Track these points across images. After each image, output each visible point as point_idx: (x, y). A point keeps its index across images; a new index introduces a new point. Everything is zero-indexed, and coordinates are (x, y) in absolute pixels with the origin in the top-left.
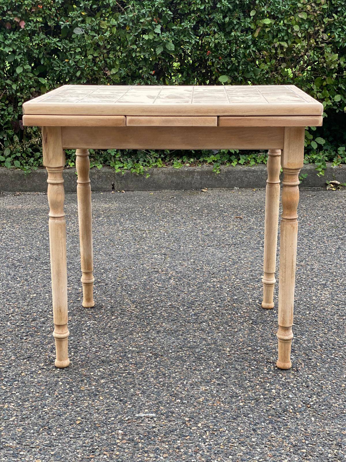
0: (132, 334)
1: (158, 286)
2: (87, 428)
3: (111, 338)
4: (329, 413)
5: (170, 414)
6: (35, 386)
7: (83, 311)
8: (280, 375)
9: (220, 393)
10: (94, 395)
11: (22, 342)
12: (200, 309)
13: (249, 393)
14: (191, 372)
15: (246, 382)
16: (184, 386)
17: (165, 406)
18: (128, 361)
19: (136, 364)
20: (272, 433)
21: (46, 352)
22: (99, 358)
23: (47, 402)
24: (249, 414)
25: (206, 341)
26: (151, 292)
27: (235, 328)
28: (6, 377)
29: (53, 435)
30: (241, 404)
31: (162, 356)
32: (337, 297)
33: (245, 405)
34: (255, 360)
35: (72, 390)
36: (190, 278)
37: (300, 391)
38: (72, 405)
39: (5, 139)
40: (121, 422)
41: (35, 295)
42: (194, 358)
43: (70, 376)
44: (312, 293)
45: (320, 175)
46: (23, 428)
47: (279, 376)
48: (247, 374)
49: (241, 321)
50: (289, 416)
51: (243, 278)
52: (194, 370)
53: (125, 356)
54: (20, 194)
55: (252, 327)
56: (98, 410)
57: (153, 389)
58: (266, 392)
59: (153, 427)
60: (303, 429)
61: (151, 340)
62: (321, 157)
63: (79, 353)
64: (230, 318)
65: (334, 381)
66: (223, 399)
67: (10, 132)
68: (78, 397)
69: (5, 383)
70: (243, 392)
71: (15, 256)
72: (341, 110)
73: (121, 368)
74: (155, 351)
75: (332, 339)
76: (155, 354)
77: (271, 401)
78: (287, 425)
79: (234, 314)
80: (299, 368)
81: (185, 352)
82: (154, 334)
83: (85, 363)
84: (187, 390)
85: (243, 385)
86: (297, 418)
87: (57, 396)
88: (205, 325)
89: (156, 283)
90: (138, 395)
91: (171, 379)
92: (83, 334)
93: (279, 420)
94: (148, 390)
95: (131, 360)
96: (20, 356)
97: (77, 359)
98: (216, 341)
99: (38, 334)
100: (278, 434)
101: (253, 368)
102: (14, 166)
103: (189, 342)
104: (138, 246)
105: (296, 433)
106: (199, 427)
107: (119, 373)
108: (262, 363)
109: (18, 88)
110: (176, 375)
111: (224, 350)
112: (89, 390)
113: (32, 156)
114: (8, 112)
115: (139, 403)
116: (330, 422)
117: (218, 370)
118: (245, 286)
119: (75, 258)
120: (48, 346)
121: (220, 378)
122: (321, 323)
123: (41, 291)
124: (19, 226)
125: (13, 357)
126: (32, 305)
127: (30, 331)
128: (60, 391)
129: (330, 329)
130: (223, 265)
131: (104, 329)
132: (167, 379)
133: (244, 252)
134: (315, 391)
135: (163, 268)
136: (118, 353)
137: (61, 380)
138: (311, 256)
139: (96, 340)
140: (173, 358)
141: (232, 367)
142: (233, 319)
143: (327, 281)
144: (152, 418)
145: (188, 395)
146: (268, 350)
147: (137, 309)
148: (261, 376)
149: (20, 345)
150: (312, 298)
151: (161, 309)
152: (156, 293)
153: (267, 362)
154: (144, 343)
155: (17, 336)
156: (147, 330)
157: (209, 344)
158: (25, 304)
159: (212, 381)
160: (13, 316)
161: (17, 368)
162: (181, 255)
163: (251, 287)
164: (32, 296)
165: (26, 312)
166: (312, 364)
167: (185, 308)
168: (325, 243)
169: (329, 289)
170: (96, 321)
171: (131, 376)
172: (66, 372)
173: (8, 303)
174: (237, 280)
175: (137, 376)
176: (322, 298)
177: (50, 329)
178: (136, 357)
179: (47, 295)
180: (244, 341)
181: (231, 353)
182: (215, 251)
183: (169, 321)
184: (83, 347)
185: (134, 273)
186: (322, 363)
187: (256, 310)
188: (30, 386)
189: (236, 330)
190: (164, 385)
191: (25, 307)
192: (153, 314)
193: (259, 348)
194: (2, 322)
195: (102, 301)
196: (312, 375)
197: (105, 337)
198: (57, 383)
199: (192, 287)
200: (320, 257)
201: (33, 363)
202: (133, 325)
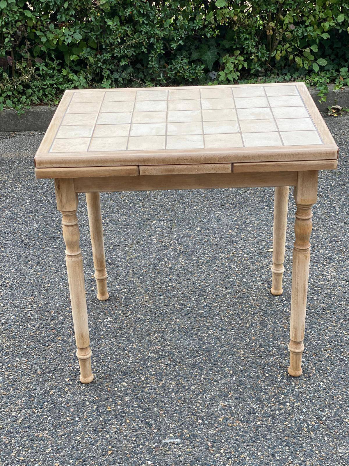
0: (148, 335)
1: (168, 268)
2: (119, 459)
3: (130, 342)
4: (341, 431)
5: (194, 439)
6: (64, 407)
7: (98, 304)
8: (293, 383)
9: (238, 409)
10: (120, 417)
11: (45, 350)
12: (211, 298)
13: (266, 408)
14: (209, 383)
15: (262, 394)
16: (204, 401)
17: (188, 428)
18: (148, 371)
19: (156, 375)
20: (290, 458)
21: (69, 362)
22: (121, 368)
23: (78, 428)
24: (266, 435)
25: (220, 341)
26: (162, 275)
27: (247, 323)
28: (35, 397)
30: (259, 423)
31: (180, 363)
32: (344, 275)
33: (263, 425)
34: (268, 365)
35: (99, 412)
36: (198, 255)
37: (313, 404)
38: (101, 431)
40: (149, 449)
41: (49, 285)
42: (210, 364)
43: (96, 392)
44: (318, 270)
45: (322, 101)
46: (60, 462)
47: (292, 385)
48: (262, 383)
49: (252, 313)
50: (304, 436)
51: (250, 253)
52: (212, 380)
53: (145, 364)
54: (16, 135)
55: (263, 320)
56: (126, 436)
57: (175, 406)
58: (281, 406)
59: (180, 456)
60: (317, 452)
61: (168, 343)
62: (322, 80)
63: (101, 363)
64: (241, 309)
65: (344, 390)
66: (242, 417)
68: (106, 420)
69: (36, 405)
70: (259, 407)
71: (23, 229)
72: (344, 30)
73: (143, 381)
74: (172, 357)
75: (340, 333)
76: (174, 361)
77: (286, 418)
78: (302, 447)
79: (245, 304)
80: (311, 375)
81: (201, 357)
82: (169, 335)
83: (108, 376)
84: (207, 406)
85: (259, 398)
86: (311, 438)
87: (87, 420)
88: (218, 320)
89: (166, 263)
90: (162, 415)
91: (191, 393)
92: (102, 337)
93: (295, 441)
94: (171, 408)
95: (151, 370)
96: (45, 369)
97: (100, 371)
98: (230, 340)
99: (59, 338)
100: (294, 458)
101: (267, 375)
102: (6, 105)
103: (204, 343)
104: (143, 210)
105: (311, 457)
106: (222, 453)
107: (142, 387)
108: (275, 369)
111: (238, 353)
112: (115, 411)
113: (23, 93)
115: (164, 425)
116: (342, 442)
117: (234, 379)
118: (254, 264)
119: (82, 229)
120: (70, 354)
121: (237, 390)
122: (329, 311)
123: (54, 278)
124: (21, 183)
125: (38, 370)
126: (48, 298)
127: (50, 335)
128: (89, 413)
129: (338, 320)
130: (230, 235)
131: (121, 329)
132: (187, 393)
133: (249, 214)
134: (326, 403)
135: (170, 241)
136: (138, 361)
137: (88, 398)
138: (315, 218)
139: (116, 344)
140: (191, 366)
141: (248, 375)
142: (244, 311)
143: (333, 253)
144: (177, 444)
145: (208, 413)
146: (280, 352)
147: (151, 300)
148: (275, 386)
149: (44, 354)
150: (319, 277)
151: (173, 299)
152: (167, 277)
153: (280, 367)
154: (162, 347)
155: (39, 342)
156: (163, 330)
157: (223, 345)
158: (42, 297)
159: (229, 394)
160: (32, 315)
161: (44, 385)
162: (187, 221)
163: (260, 265)
164: (46, 286)
165: (43, 308)
166: (323, 368)
167: (197, 296)
168: (329, 198)
169: (335, 264)
170: (112, 318)
171: (152, 390)
172: (91, 388)
173: (25, 298)
174: (245, 256)
175: (159, 390)
176: (328, 277)
177: (69, 331)
178: (155, 365)
179: (61, 283)
180: (256, 339)
181: (245, 356)
182: (220, 214)
183: (183, 316)
184: (104, 354)
185: (143, 250)
186: (331, 366)
187: (265, 297)
188: (59, 408)
189: (248, 325)
190: (185, 402)
191: (42, 301)
192: (167, 306)
193: (271, 348)
194: (22, 324)
195: (115, 291)
196: (323, 382)
197: (123, 340)
198: (84, 403)
199: (201, 267)
200: (325, 218)
201: (59, 378)
202: (148, 323)
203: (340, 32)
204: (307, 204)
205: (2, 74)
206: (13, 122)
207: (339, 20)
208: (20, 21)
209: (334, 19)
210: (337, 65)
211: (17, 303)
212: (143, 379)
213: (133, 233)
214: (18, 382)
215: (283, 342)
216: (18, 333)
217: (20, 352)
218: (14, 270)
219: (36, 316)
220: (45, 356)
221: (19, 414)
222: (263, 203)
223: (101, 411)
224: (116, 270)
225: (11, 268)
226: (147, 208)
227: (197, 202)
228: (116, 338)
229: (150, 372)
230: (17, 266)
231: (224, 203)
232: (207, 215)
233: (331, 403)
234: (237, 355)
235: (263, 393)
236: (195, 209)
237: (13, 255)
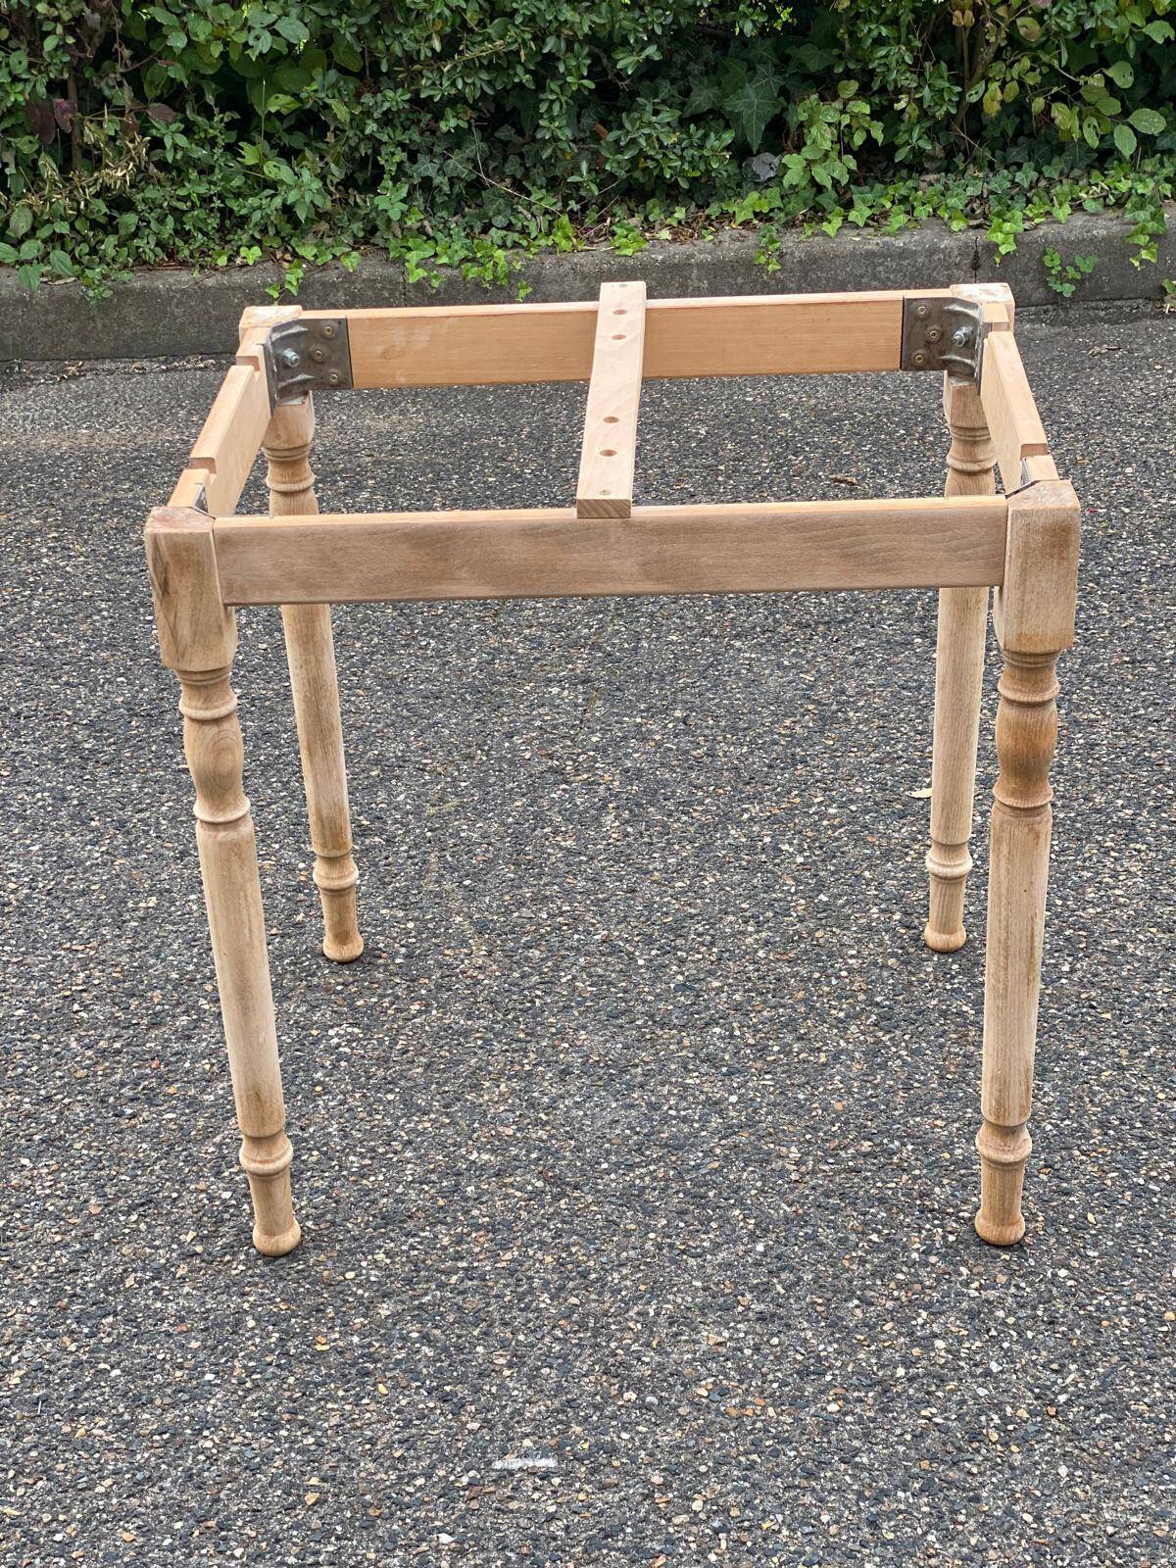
0: (476, 1087)
1: (561, 848)
2: (342, 1522)
3: (410, 1108)
4: (1117, 1445)
5: (602, 1458)
6: (169, 1335)
7: (314, 975)
8: (964, 1270)
9: (766, 1357)
10: (357, 1372)
11: (121, 1132)
12: (703, 958)
13: (861, 1356)
14: (673, 1261)
15: (851, 1305)
16: (650, 1326)
17: (586, 1418)
18: (466, 1212)
19: (492, 1228)
20: (931, 1538)
21: (199, 1176)
22: (374, 1202)
23: (209, 1409)
24: (857, 1452)
25: (720, 1113)
26: (540, 875)
27: (819, 1049)
28: (75, 1295)
29: (233, 1557)
30: (833, 1407)
31: (576, 1187)
33: (846, 1414)
34: (882, 1201)
35: (287, 1354)
36: (670, 805)
37: (1028, 1345)
38: (288, 1421)
39: (7, 171)
40: (448, 1492)
41: (153, 901)
42: (681, 1195)
43: (281, 1285)
44: (1084, 868)
45: (1142, 262)
46: (138, 1528)
47: (960, 1275)
48: (855, 1267)
49: (842, 1015)
50: (986, 1459)
51: (851, 801)
52: (683, 1252)
53: (456, 1188)
54: (82, 373)
55: (878, 1041)
56: (372, 1441)
57: (547, 1340)
58: (916, 1351)
59: (551, 1518)
60: (1028, 1518)
61: (542, 1115)
62: (1146, 186)
63: (308, 1180)
64: (804, 1001)
65: (1139, 1297)
66: (775, 1385)
67: (25, 144)
68: (308, 1383)
69: (74, 1326)
70: (840, 1353)
71: (79, 704)
73: (444, 1248)
74: (553, 1167)
75: (1142, 1093)
76: (557, 1181)
77: (928, 1393)
78: (977, 1499)
79: (818, 981)
80: (1027, 1240)
81: (652, 1168)
82: (547, 1088)
83: (327, 1228)
84: (659, 1344)
85: (842, 1319)
86: (1012, 1468)
87: (242, 1383)
88: (720, 1037)
89: (556, 833)
90: (501, 1371)
91: (607, 1296)
92: (318, 1089)
93: (954, 1474)
94: (533, 1346)
95: (476, 1212)
96: (117, 1198)
98: (755, 1111)
99: (171, 1090)
100: (948, 1537)
101: (874, 1237)
102: (48, 268)
103: (666, 1120)
104: (493, 642)
105: (1006, 1534)
106: (696, 1513)
107: (438, 1271)
108: (906, 1216)
110: (624, 1278)
111: (780, 1157)
112: (341, 1353)
113: (110, 226)
114: (10, 73)
115: (505, 1407)
116: (1119, 1484)
117: (760, 1248)
118: (858, 840)
119: (279, 708)
120: (204, 1149)
121: (767, 1288)
122: (1108, 1016)
123: (172, 878)
124: (86, 542)
125: (93, 1201)
126: (146, 948)
127: (143, 1077)
128: (250, 1359)
129: (1140, 1046)
130: (785, 736)
131: (384, 1061)
132: (593, 1297)
133: (857, 664)
134: (1074, 1343)
135: (579, 755)
136: (434, 1177)
137: (253, 1306)
138: (1088, 680)
139: (361, 1115)
140: (614, 1199)
141: (807, 1238)
142: (812, 1008)
143: (1141, 805)
144: (546, 1476)
145: (661, 1367)
146: (927, 1155)
147: (495, 961)
148: (901, 1276)
149: (115, 1147)
150: (1084, 894)
151: (572, 960)
152: (558, 880)
153: (922, 1212)
154: (518, 1130)
155: (102, 1101)
156: (527, 1068)
157: (731, 1127)
158: (124, 944)
159: (739, 1303)
160: (87, 1006)
161: (108, 1253)
162: (643, 685)
163: (880, 846)
164: (142, 905)
165: (126, 985)
166: (1071, 1217)
167: (654, 952)
168: (1143, 608)
169: (1144, 847)
170: (357, 1025)
171: (475, 1282)
172: (266, 1269)
173: (68, 945)
174: (832, 811)
175: (497, 1282)
176: (1118, 892)
177: (207, 1067)
178: (492, 1193)
179: (193, 897)
180: (847, 1110)
181: (803, 1169)
182: (759, 660)
183: (600, 1021)
184: (318, 1149)
185: (481, 783)
186: (1102, 1213)
187: (891, 962)
188: (151, 1338)
189: (823, 1059)
190: (582, 1326)
191: (125, 959)
192: (549, 984)
193: (897, 1143)
194: (51, 1038)
195: (375, 926)
196: (1068, 1267)
197: (389, 1102)
198: (239, 1323)
199: (676, 847)
200: (1122, 682)
201: (158, 1230)
202: (480, 1042)
205: (35, 162)
206: (73, 327)
211: (38, 963)
212: (446, 1241)
213: (450, 723)
214: (20, 1240)
215: (939, 1122)
216: (34, 1069)
217: (37, 1138)
218: (36, 848)
219: (100, 1011)
220: (118, 1152)
221: (13, 1354)
222: (911, 622)
223: (293, 1351)
224: (385, 854)
225: (28, 842)
226: (507, 635)
227: (680, 618)
228: (364, 1095)
229: (473, 1217)
230: (50, 834)
231: (775, 621)
232: (711, 665)
233: (1090, 1342)
234: (777, 1165)
235: (856, 1302)
236: (672, 643)
237: (39, 795)
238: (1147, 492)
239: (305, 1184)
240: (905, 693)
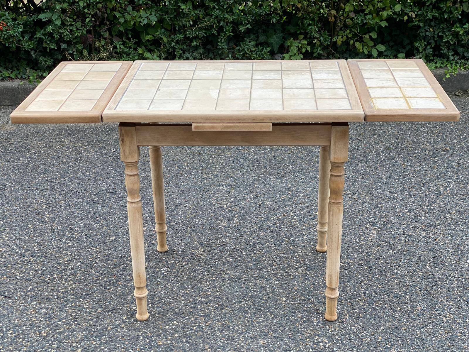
0: (200, 283)
1: (223, 226)
3: (183, 287)
6: (120, 341)
7: (157, 256)
8: (328, 327)
9: (276, 347)
10: (169, 350)
11: (106, 293)
12: (261, 253)
13: (300, 347)
14: (252, 324)
15: (298, 335)
16: (246, 339)
18: (198, 313)
19: (204, 316)
21: (127, 303)
22: (173, 310)
25: (265, 290)
26: (217, 233)
27: (291, 275)
28: (95, 331)
31: (227, 307)
32: (384, 237)
34: (307, 311)
35: (151, 345)
36: (252, 216)
37: (343, 344)
39: (74, 53)
41: (114, 238)
42: (254, 309)
43: (149, 329)
44: (361, 232)
47: (327, 328)
48: (299, 326)
49: (297, 267)
51: (300, 215)
52: (255, 322)
53: (195, 307)
55: (306, 273)
57: (219, 342)
58: (315, 346)
61: (218, 290)
63: (156, 304)
64: (287, 263)
65: (373, 333)
67: (80, 47)
69: (95, 338)
70: (295, 346)
71: (93, 189)
72: (402, 19)
73: (192, 321)
74: (221, 302)
75: (375, 286)
76: (221, 305)
79: (291, 259)
80: (344, 320)
81: (247, 302)
82: (219, 283)
83: (161, 315)
84: (248, 344)
85: (296, 338)
88: (265, 272)
89: (221, 222)
90: (207, 350)
91: (235, 332)
92: (159, 283)
94: (215, 344)
95: (200, 312)
96: (105, 308)
97: (154, 311)
98: (274, 289)
99: (120, 283)
101: (304, 319)
103: (250, 291)
104: (205, 175)
107: (190, 326)
108: (313, 314)
109: (85, 4)
110: (239, 328)
111: (280, 300)
112: (165, 345)
114: (76, 28)
117: (275, 321)
118: (302, 225)
119: (147, 191)
120: (128, 297)
121: (277, 331)
122: (367, 268)
123: (119, 232)
124: (94, 149)
125: (99, 309)
126: (112, 249)
127: (113, 280)
128: (141, 346)
129: (374, 275)
130: (283, 199)
131: (176, 277)
132: (231, 332)
133: (302, 182)
134: (356, 344)
135: (228, 203)
136: (189, 304)
137: (142, 334)
138: (363, 187)
139: (170, 289)
140: (237, 310)
141: (287, 319)
142: (289, 265)
143: (376, 217)
145: (249, 349)
146: (319, 300)
147: (205, 253)
148: (311, 328)
149: (105, 296)
150: (361, 238)
151: (226, 253)
152: (222, 234)
153: (317, 313)
154: (211, 293)
155: (101, 285)
156: (214, 278)
157: (267, 293)
158: (106, 248)
159: (269, 334)
160: (96, 263)
161: (103, 321)
162: (245, 187)
163: (307, 226)
164: (111, 238)
165: (107, 258)
166: (356, 315)
167: (247, 251)
168: (378, 170)
169: (377, 228)
170: (169, 268)
171: (200, 329)
172: (145, 326)
173: (91, 248)
174: (295, 218)
175: (206, 329)
176: (370, 238)
177: (129, 277)
178: (205, 308)
179: (124, 237)
180: (298, 289)
181: (286, 303)
182: (276, 181)
183: (233, 268)
184: (159, 297)
185: (202, 210)
186: (364, 314)
187: (310, 254)
188: (115, 341)
189: (292, 277)
190: (228, 339)
191: (106, 251)
192: (219, 259)
193: (311, 297)
194: (87, 270)
195: (173, 244)
196: (354, 326)
197: (177, 286)
198: (138, 338)
199: (254, 226)
200: (372, 188)
201: (117, 316)
202: (201, 272)
203: (398, 20)
204: (339, 162)
205: (82, 51)
207: (397, 9)
208: (101, 3)
209: (391, 8)
210: (395, 51)
211: (83, 252)
212: (192, 319)
213: (193, 195)
214: (80, 318)
215: (322, 292)
216: (83, 277)
217: (84, 294)
218: (82, 224)
219: (100, 264)
220: (105, 297)
221: (79, 345)
222: (316, 172)
223: (152, 345)
224: (176, 227)
225: (80, 223)
226: (208, 174)
227: (255, 170)
228: (171, 285)
229: (200, 314)
230: (86, 221)
231: (280, 171)
232: (263, 182)
233: (360, 344)
234: (279, 302)
235: (300, 334)
236: (253, 176)
237: (83, 211)
238: (380, 142)
239: (155, 305)
240: (315, 189)
